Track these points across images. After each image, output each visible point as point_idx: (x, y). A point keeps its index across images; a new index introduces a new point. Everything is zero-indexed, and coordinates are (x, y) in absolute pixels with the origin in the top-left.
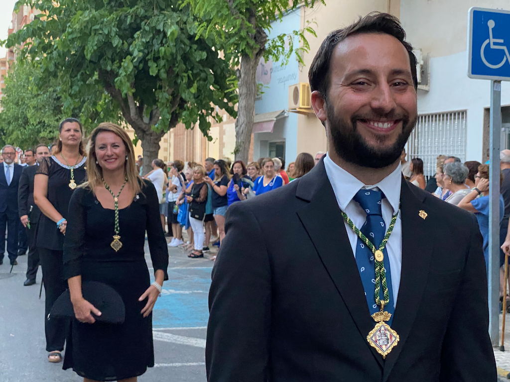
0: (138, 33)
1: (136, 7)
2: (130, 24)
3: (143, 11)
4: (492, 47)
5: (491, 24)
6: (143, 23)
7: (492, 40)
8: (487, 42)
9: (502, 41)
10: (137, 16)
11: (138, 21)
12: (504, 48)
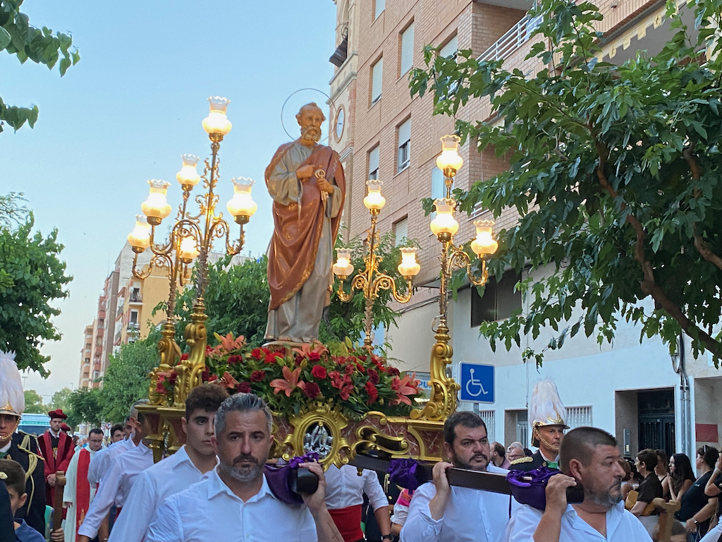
0: (254, 336)
1: (253, 315)
2: (248, 327)
3: (259, 318)
4: (473, 384)
5: (472, 371)
6: (258, 328)
7: (473, 380)
8: (470, 381)
9: (479, 381)
10: (253, 321)
11: (255, 326)
12: (480, 384)
